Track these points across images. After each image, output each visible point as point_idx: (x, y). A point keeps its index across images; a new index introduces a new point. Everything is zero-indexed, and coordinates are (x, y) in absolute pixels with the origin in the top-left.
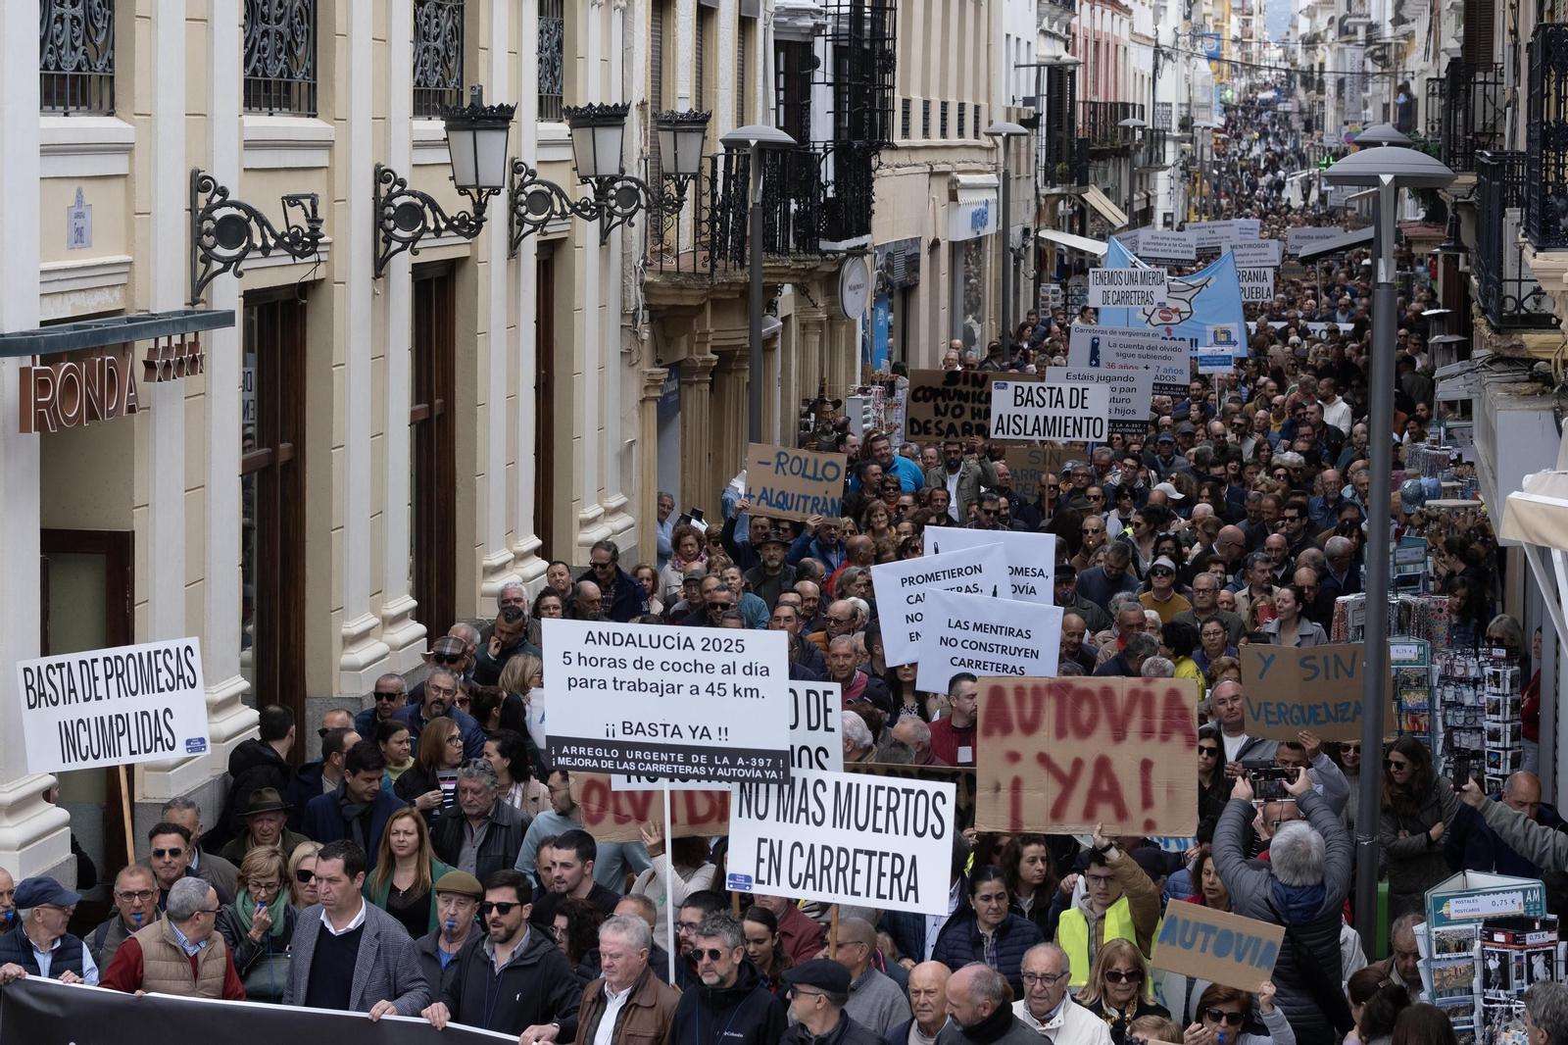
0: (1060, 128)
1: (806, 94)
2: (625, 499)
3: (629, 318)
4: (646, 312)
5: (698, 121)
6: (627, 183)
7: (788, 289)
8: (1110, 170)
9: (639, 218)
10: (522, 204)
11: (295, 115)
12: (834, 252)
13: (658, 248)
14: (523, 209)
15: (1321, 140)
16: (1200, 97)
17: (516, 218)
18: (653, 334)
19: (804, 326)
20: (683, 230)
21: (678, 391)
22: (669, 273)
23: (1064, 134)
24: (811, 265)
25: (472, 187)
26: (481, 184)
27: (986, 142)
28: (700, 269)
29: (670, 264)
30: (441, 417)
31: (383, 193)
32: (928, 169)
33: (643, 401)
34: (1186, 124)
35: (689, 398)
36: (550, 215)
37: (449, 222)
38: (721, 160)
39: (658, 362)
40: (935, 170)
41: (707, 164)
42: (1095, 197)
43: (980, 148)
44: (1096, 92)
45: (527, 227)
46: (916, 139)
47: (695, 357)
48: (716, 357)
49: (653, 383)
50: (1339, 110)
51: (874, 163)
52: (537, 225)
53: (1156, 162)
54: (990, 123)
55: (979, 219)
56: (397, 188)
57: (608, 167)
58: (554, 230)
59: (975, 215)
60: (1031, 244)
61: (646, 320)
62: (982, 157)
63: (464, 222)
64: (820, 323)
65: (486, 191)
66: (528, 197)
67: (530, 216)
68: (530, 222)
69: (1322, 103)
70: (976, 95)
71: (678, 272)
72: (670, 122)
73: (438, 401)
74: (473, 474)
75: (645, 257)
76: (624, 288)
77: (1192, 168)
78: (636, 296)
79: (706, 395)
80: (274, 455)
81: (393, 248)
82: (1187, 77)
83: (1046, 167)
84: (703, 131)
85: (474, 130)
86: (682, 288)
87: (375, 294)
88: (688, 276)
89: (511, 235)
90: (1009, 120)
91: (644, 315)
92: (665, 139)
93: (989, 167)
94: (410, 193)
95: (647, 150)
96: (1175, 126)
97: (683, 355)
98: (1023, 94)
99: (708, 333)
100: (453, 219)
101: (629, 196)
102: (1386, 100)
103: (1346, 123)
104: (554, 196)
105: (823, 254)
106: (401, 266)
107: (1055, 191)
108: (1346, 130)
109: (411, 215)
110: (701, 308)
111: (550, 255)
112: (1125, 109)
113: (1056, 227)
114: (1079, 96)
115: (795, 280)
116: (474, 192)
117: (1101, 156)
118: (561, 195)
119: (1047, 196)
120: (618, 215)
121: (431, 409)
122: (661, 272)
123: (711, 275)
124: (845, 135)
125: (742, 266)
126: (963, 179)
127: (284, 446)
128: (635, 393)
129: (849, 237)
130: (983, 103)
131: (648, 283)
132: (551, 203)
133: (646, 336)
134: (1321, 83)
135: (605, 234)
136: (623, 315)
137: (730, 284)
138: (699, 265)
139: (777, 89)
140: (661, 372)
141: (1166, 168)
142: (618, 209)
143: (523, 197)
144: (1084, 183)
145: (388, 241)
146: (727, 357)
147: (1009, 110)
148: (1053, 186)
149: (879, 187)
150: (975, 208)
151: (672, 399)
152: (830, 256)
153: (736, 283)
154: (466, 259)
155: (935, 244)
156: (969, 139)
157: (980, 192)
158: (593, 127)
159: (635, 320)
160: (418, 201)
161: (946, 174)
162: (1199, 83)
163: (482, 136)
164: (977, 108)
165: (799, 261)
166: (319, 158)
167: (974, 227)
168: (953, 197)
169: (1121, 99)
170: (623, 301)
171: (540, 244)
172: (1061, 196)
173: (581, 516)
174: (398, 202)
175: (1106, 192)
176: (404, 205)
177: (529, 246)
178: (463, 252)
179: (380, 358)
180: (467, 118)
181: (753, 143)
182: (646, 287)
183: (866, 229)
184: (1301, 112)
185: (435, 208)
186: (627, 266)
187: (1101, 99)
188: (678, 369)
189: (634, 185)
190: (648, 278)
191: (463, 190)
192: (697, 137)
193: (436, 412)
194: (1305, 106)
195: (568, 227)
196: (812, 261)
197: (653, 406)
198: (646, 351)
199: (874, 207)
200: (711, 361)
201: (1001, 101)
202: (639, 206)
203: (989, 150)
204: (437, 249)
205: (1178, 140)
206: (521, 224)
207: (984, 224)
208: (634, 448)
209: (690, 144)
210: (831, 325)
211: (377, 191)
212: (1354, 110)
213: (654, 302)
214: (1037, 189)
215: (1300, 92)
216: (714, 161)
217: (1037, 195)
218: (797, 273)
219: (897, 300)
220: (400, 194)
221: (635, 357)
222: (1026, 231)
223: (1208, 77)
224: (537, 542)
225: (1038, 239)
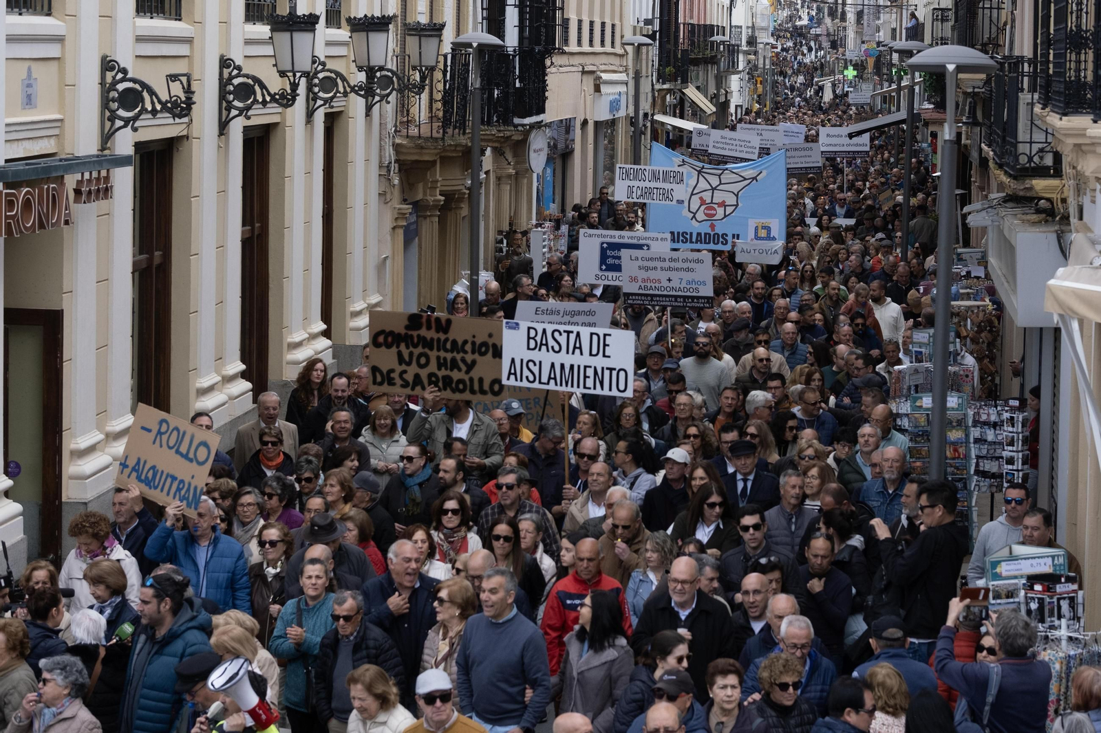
0: (668, 42)
1: (503, 13)
2: (381, 298)
3: (385, 169)
4: (397, 165)
5: (435, 30)
6: (386, 73)
7: (488, 152)
8: (701, 73)
9: (392, 98)
10: (315, 85)
11: (166, 19)
12: (523, 125)
13: (405, 119)
14: (316, 89)
15: (844, 55)
16: (760, 23)
17: (311, 95)
18: (401, 180)
19: (499, 179)
20: (421, 107)
21: (416, 222)
22: (413, 137)
23: (670, 46)
24: (508, 134)
25: (289, 71)
26: (296, 69)
27: (619, 50)
28: (435, 135)
29: (414, 131)
30: (259, 236)
31: (226, 75)
32: (581, 69)
33: (394, 228)
34: (752, 41)
35: (424, 227)
36: (335, 94)
37: (272, 96)
38: (449, 57)
39: (405, 201)
40: (586, 69)
41: (441, 59)
42: (691, 92)
43: (615, 54)
44: (692, 17)
45: (319, 102)
46: (573, 47)
47: (429, 198)
48: (443, 198)
49: (401, 215)
50: (859, 33)
51: (548, 62)
52: (326, 101)
53: (732, 68)
54: (622, 37)
55: (614, 105)
56: (235, 72)
57: (377, 60)
58: (338, 104)
59: (611, 103)
60: (649, 124)
61: (397, 171)
62: (616, 61)
63: (283, 96)
64: (510, 176)
65: (298, 75)
66: (320, 80)
67: (321, 94)
68: (321, 99)
69: (845, 28)
70: (613, 17)
71: (420, 137)
72: (416, 29)
73: (257, 225)
74: (281, 277)
75: (396, 126)
76: (381, 148)
77: (756, 74)
78: (390, 153)
79: (436, 225)
80: (150, 260)
81: (231, 115)
82: (752, 8)
83: (659, 70)
84: (440, 36)
85: (291, 31)
86: (422, 148)
87: (219, 147)
88: (426, 139)
89: (308, 108)
90: (635, 34)
91: (394, 167)
92: (412, 42)
93: (621, 69)
94: (244, 76)
95: (398, 50)
96: (744, 43)
97: (420, 196)
98: (644, 17)
99: (437, 181)
100: (275, 94)
101: (386, 82)
102: (894, 25)
103: (863, 42)
104: (339, 80)
105: (516, 126)
106: (237, 127)
107: (665, 86)
108: (865, 47)
109: (245, 91)
110: (434, 162)
111: (332, 120)
112: (709, 30)
113: (665, 113)
114: (681, 20)
115: (496, 145)
116: (290, 74)
117: (696, 62)
118: (344, 79)
119: (659, 90)
120: (378, 95)
121: (253, 230)
122: (407, 136)
123: (443, 139)
124: (526, 42)
125: (464, 133)
126: (605, 76)
127: (157, 254)
128: (388, 223)
129: (531, 115)
130: (617, 22)
131: (398, 145)
132: (337, 85)
133: (396, 182)
134: (844, 14)
135: (369, 108)
136: (380, 167)
137: (456, 146)
138: (434, 131)
139: (483, 9)
140: (407, 208)
141: (739, 72)
142: (378, 91)
143: (316, 81)
144: (685, 81)
145: (229, 109)
146: (452, 199)
147: (635, 27)
148: (664, 83)
149: (550, 79)
150: (611, 98)
151: (413, 227)
152: (520, 128)
153: (460, 145)
154: (276, 124)
155: (585, 122)
156: (608, 49)
157: (617, 85)
158: (367, 31)
159: (389, 171)
160: (250, 81)
161: (592, 72)
162: (759, 12)
163: (297, 35)
164: (613, 26)
165: (499, 131)
166: (183, 50)
167: (611, 111)
168: (597, 89)
169: (708, 23)
170: (381, 157)
171: (327, 115)
172: (669, 91)
173: (352, 309)
174: (236, 81)
175: (698, 88)
176: (240, 84)
177: (319, 116)
178: (275, 119)
179: (223, 192)
180: (286, 22)
181: (475, 45)
182: (397, 147)
183: (541, 110)
184: (828, 35)
185: (263, 86)
186: (384, 132)
187: (694, 21)
188: (417, 206)
189: (389, 74)
190: (398, 141)
191: (282, 74)
192: (436, 40)
193: (256, 233)
194: (831, 31)
195: (344, 103)
196: (508, 131)
197: (401, 232)
198: (397, 193)
199: (547, 94)
200: (440, 201)
201: (630, 21)
202: (393, 89)
203: (621, 56)
204: (261, 116)
205: (747, 53)
206: (315, 100)
207: (618, 110)
208: (388, 262)
209: (430, 45)
210: (516, 179)
211: (221, 74)
212: (870, 33)
213: (402, 158)
214: (653, 85)
215: (828, 20)
216: (445, 56)
217: (653, 89)
218: (499, 139)
219: (559, 162)
220: (237, 76)
221: (388, 196)
222: (646, 115)
223: (766, 8)
224: (324, 327)
225: (653, 122)
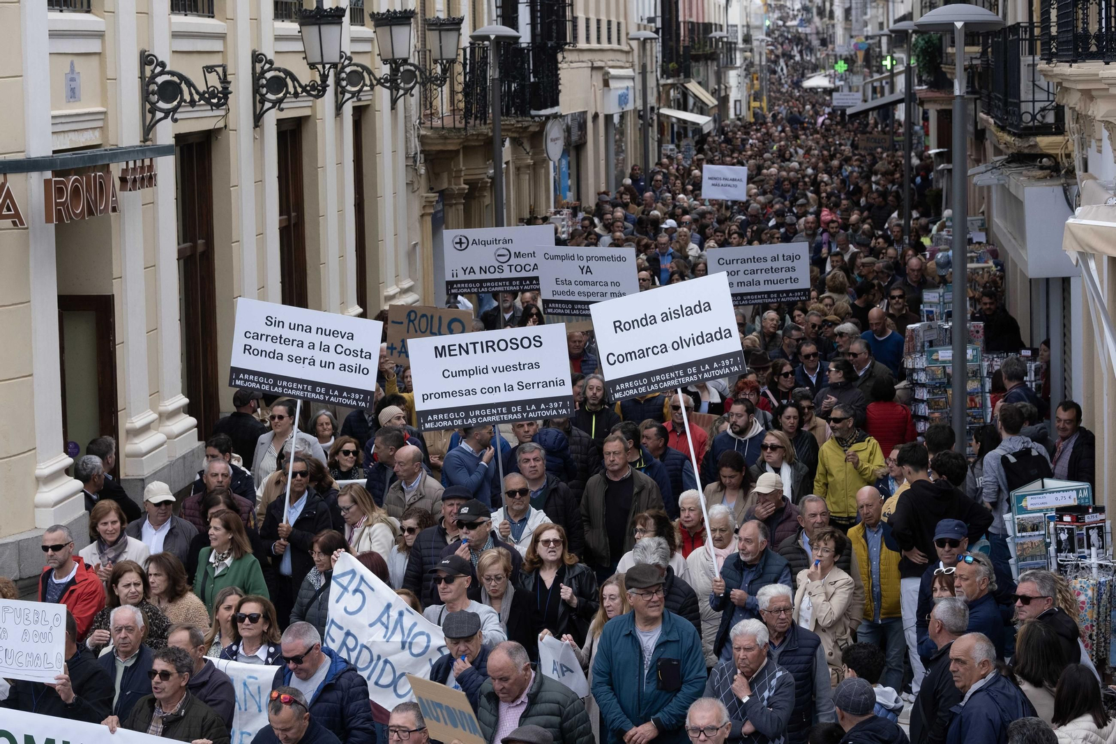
0: (671, 39)
1: (516, 10)
2: (412, 283)
3: (411, 159)
4: (422, 156)
5: (454, 24)
6: (409, 67)
7: (507, 143)
8: (701, 69)
9: (416, 91)
10: (343, 79)
11: (199, 16)
12: (540, 116)
13: (428, 112)
14: (344, 83)
15: (833, 50)
16: (754, 22)
17: (339, 89)
18: (427, 170)
19: (518, 169)
20: (442, 98)
21: (443, 210)
22: (437, 128)
23: (673, 43)
24: (526, 124)
25: (318, 63)
26: (325, 61)
27: (625, 47)
28: (458, 125)
29: (437, 123)
30: (294, 225)
31: (258, 70)
32: (590, 65)
33: (422, 216)
34: (747, 39)
35: (450, 214)
36: (362, 87)
37: (304, 89)
38: (468, 51)
39: (431, 189)
40: (595, 65)
41: (461, 52)
42: (693, 87)
43: (622, 51)
44: (691, 16)
45: (348, 96)
46: (582, 44)
47: (453, 187)
48: (467, 187)
49: (428, 204)
50: (848, 29)
51: (560, 57)
52: (353, 94)
53: (730, 64)
54: (627, 34)
55: (623, 99)
56: (267, 66)
57: (400, 53)
58: (365, 98)
59: (620, 97)
60: (655, 117)
61: (422, 161)
62: (623, 57)
63: (314, 87)
64: (528, 166)
65: (327, 66)
66: (347, 75)
67: (349, 88)
68: (349, 92)
69: (833, 26)
70: (618, 16)
71: (443, 128)
72: (436, 24)
73: (293, 214)
74: (318, 263)
75: (420, 118)
76: (407, 140)
77: (752, 70)
78: (415, 144)
79: (461, 213)
80: (194, 247)
81: (265, 108)
82: (746, 8)
83: (662, 66)
84: (459, 29)
85: (319, 25)
86: (446, 138)
87: (255, 138)
88: (450, 130)
89: (337, 102)
90: (639, 29)
91: (420, 158)
92: (432, 37)
93: (627, 65)
94: (276, 69)
95: (419, 45)
96: (740, 40)
97: (445, 186)
98: (647, 15)
99: (461, 171)
100: (306, 86)
101: (410, 76)
102: (880, 20)
103: (852, 37)
104: (365, 74)
105: (533, 117)
106: (271, 118)
107: (670, 81)
108: (854, 41)
109: (277, 84)
110: (457, 152)
111: (360, 113)
112: (708, 27)
113: (670, 107)
114: (681, 19)
115: (515, 135)
116: (320, 67)
117: (697, 59)
118: (370, 73)
119: (664, 85)
120: (403, 89)
121: (289, 219)
122: (432, 128)
123: (465, 129)
124: (538, 39)
125: (485, 123)
126: (613, 72)
127: (200, 242)
128: (417, 211)
129: (546, 108)
130: (622, 20)
131: (423, 136)
132: (363, 78)
133: (423, 171)
134: (831, 12)
135: (394, 102)
136: (407, 158)
137: (478, 135)
138: (457, 123)
139: (497, 7)
140: (434, 196)
141: (737, 68)
142: (402, 85)
143: (344, 75)
144: (688, 76)
145: (262, 102)
146: (475, 189)
147: (639, 25)
148: (668, 78)
149: (563, 74)
150: (620, 92)
151: (440, 215)
152: (537, 119)
153: (481, 134)
154: (308, 117)
155: (596, 116)
156: (615, 45)
157: (625, 81)
158: (391, 25)
159: (415, 161)
160: (282, 74)
161: (601, 68)
162: (752, 12)
163: (325, 29)
164: (619, 24)
165: (518, 122)
166: (217, 45)
167: (620, 104)
168: (606, 84)
169: (706, 21)
170: (407, 148)
171: (354, 108)
172: (673, 86)
173: (386, 294)
174: (268, 75)
175: (699, 83)
176: (272, 78)
177: (348, 109)
178: (307, 112)
179: (260, 182)
180: (313, 17)
181: (493, 37)
182: (422, 139)
183: (555, 103)
184: (818, 33)
185: (294, 79)
186: (409, 125)
187: (694, 19)
188: (443, 195)
189: (412, 68)
190: (423, 132)
191: (312, 66)
192: (455, 34)
193: (293, 222)
194: (820, 29)
195: (370, 97)
196: (526, 121)
197: (429, 219)
198: (423, 181)
199: (560, 87)
200: (464, 189)
201: (634, 19)
202: (416, 82)
203: (627, 53)
204: (294, 109)
205: (744, 50)
206: (343, 93)
207: (626, 103)
208: (417, 248)
209: (450, 38)
210: (534, 169)
211: (254, 68)
212: (858, 28)
213: (427, 148)
214: (657, 80)
215: (816, 19)
216: (465, 50)
217: (658, 84)
218: (517, 130)
219: (573, 153)
220: (269, 70)
221: (416, 186)
222: (652, 109)
223: (760, 8)
224: (361, 310)
225: (659, 115)
